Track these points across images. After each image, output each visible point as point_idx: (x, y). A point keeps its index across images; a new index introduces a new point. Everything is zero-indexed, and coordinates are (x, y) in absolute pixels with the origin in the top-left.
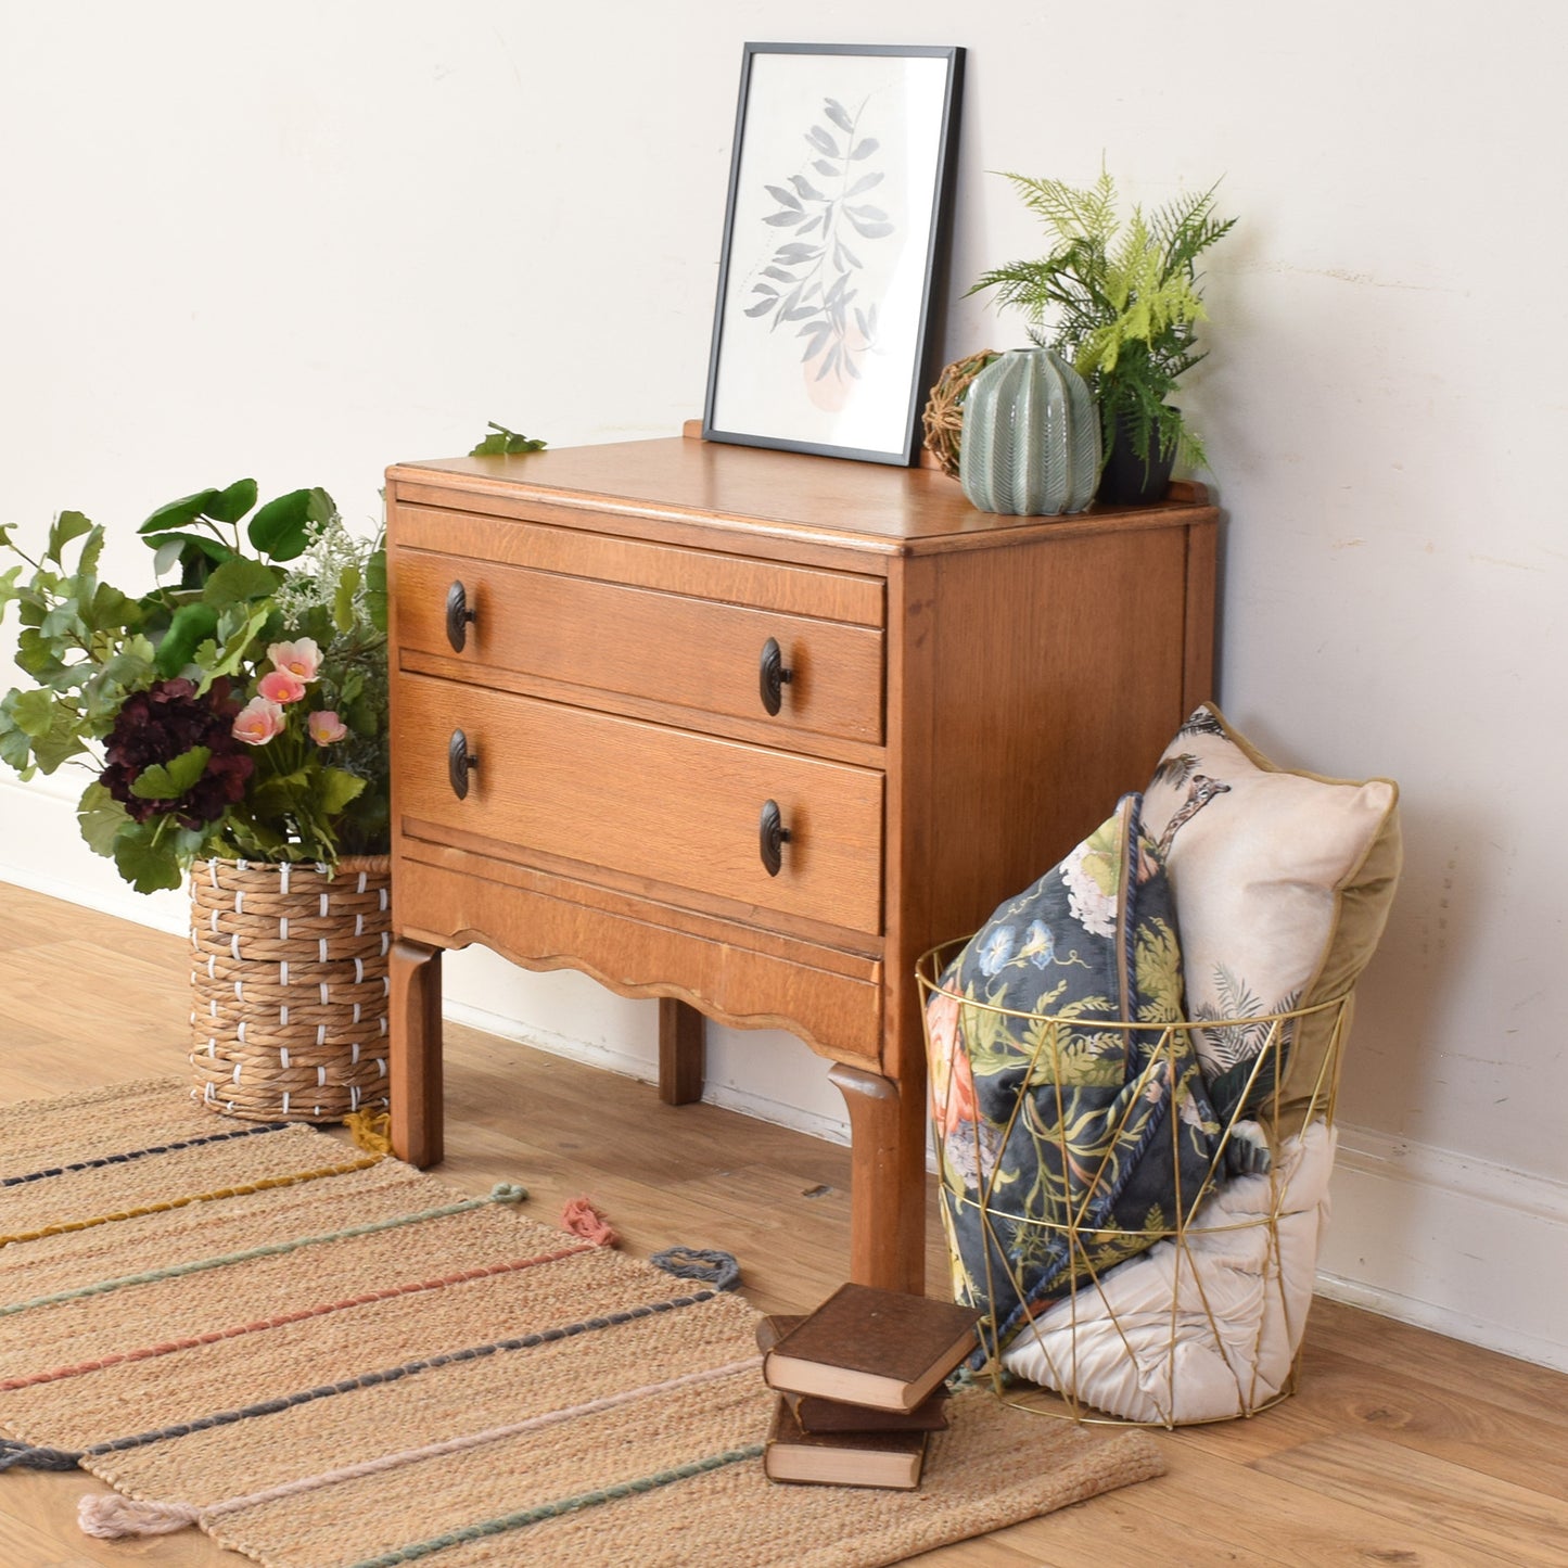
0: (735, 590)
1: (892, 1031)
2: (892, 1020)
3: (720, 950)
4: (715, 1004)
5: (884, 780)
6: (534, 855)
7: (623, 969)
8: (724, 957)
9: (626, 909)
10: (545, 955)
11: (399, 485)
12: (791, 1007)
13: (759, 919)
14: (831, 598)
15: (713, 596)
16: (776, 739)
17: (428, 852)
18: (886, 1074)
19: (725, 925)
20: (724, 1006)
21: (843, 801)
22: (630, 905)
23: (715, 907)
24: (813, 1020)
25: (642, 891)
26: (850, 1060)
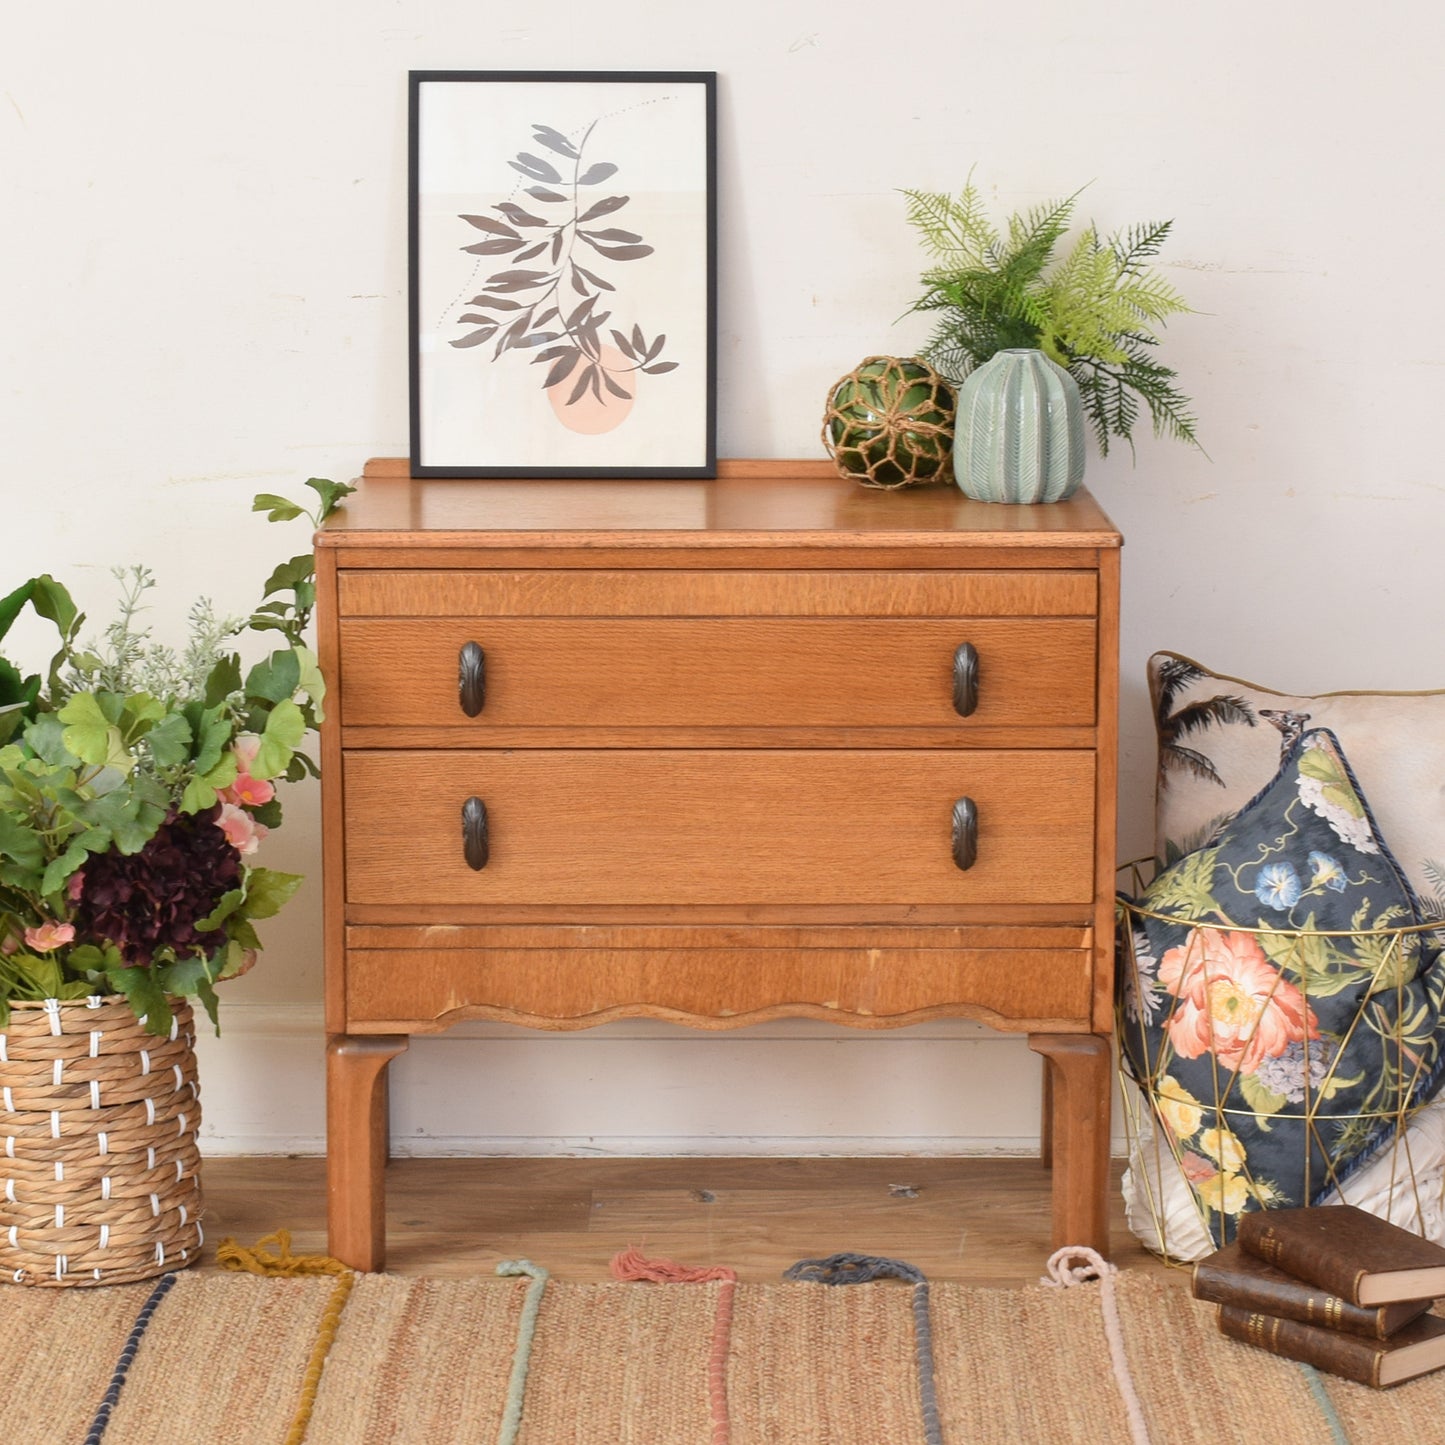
0: (891, 605)
1: (1104, 988)
2: (1104, 979)
3: (867, 957)
4: (860, 1011)
5: (1096, 755)
6: (573, 912)
7: (720, 1002)
8: (872, 962)
9: (724, 942)
10: (595, 1009)
11: (341, 553)
12: (971, 992)
13: (919, 917)
14: (1028, 596)
15: (859, 612)
16: (943, 740)
17: (397, 938)
18: (1095, 1031)
19: (874, 931)
20: (873, 1011)
21: (1043, 785)
22: (729, 936)
23: (853, 916)
24: (1002, 998)
25: (744, 919)
26: (1048, 1026)
